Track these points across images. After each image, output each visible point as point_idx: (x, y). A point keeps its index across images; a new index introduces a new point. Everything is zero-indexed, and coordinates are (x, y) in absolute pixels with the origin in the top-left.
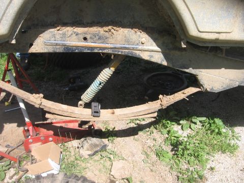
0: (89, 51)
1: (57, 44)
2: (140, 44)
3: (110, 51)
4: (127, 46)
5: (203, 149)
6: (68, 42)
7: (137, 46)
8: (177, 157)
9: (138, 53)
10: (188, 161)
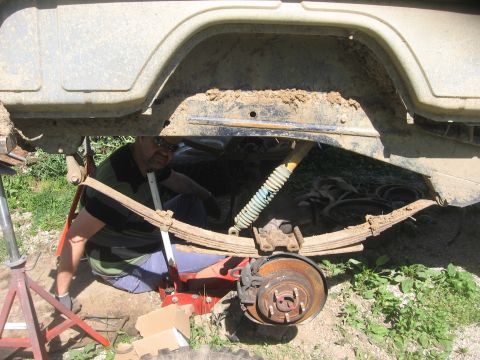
0: (257, 135)
1: (208, 122)
2: (339, 123)
3: (290, 135)
4: (318, 127)
5: (442, 317)
6: (226, 120)
7: (334, 127)
8: (398, 332)
9: (334, 138)
10: (418, 340)
